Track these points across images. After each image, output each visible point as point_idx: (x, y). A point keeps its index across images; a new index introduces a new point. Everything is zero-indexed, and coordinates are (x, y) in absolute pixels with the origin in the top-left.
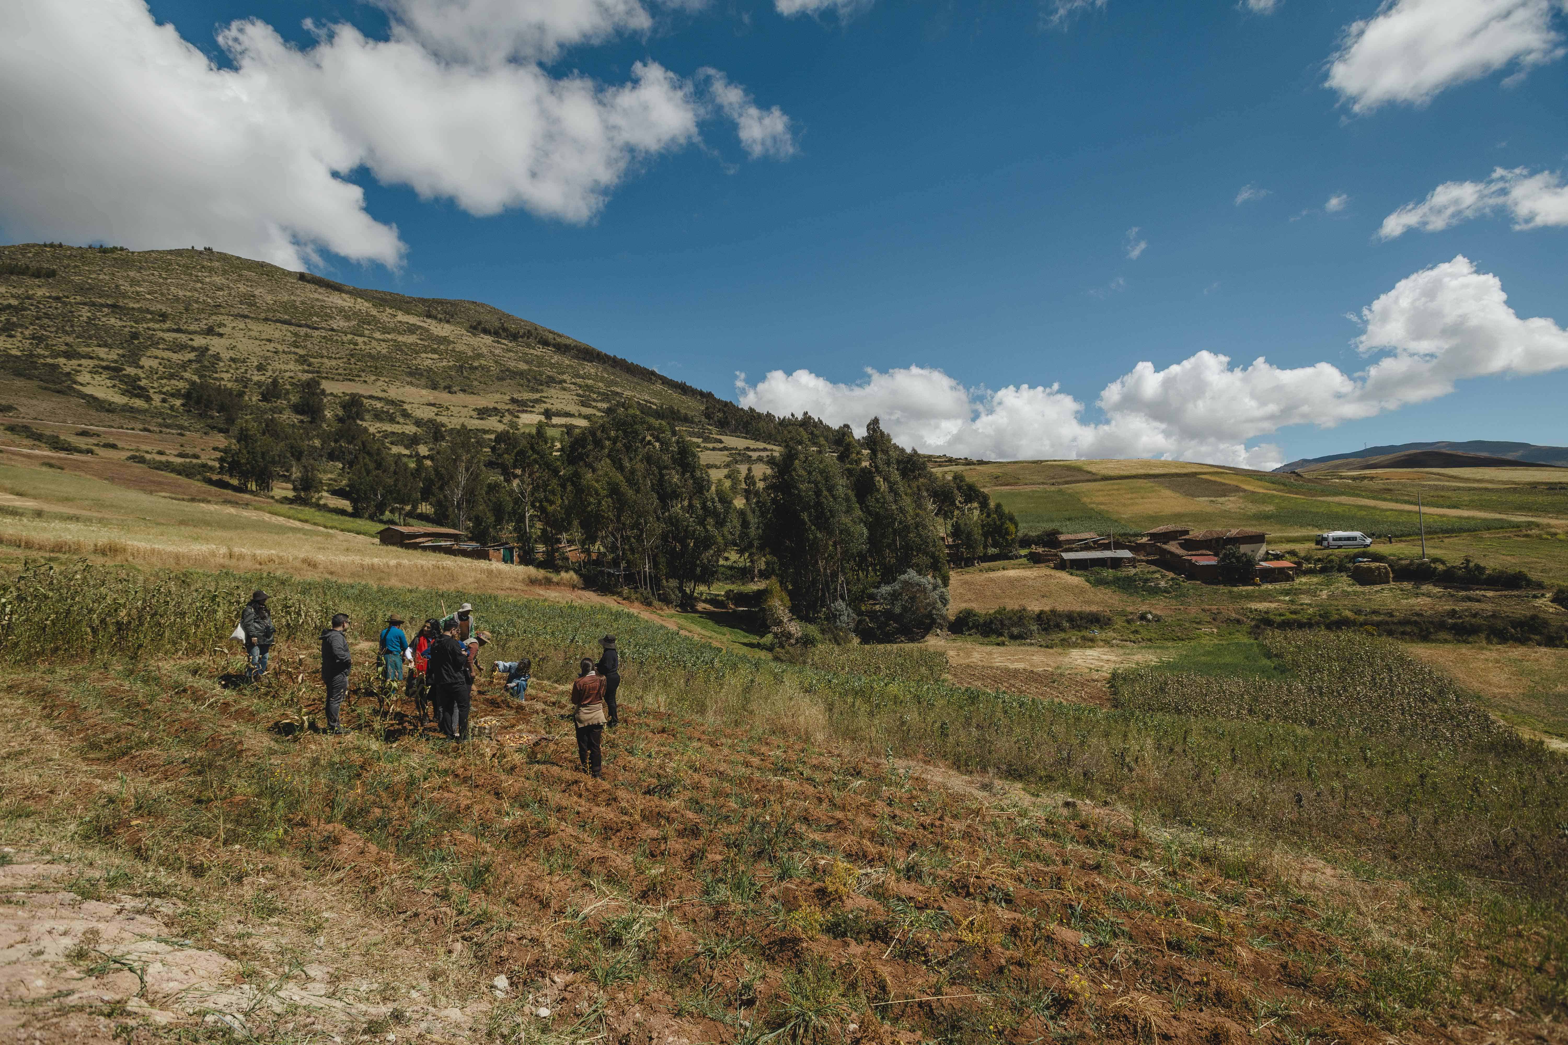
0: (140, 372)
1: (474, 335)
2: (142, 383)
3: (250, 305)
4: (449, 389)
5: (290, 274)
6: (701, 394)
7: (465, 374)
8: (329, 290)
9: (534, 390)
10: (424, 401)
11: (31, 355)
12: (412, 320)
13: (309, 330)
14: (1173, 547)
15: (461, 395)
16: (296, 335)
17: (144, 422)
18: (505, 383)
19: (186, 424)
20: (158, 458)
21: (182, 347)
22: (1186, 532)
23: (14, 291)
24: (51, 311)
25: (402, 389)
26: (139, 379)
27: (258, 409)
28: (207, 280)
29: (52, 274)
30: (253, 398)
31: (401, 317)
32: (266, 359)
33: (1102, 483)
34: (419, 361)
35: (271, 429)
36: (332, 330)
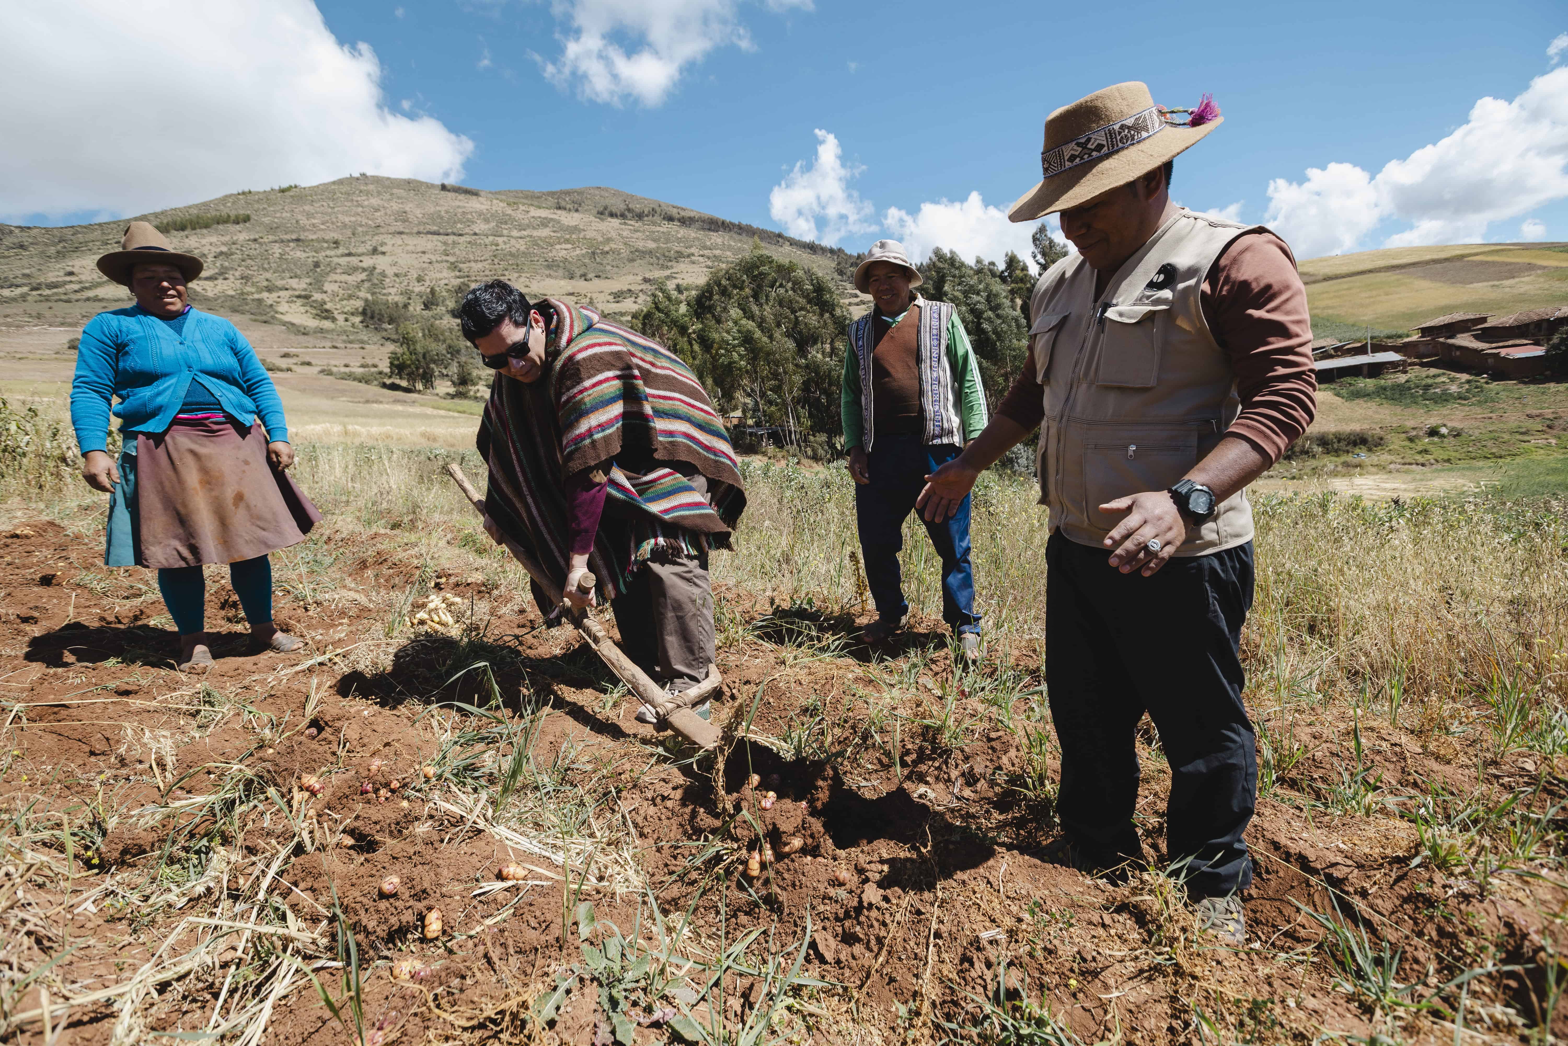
0: (324, 296)
1: (602, 220)
2: (327, 307)
3: (404, 221)
4: (584, 277)
5: (433, 186)
6: (832, 251)
7: (598, 260)
8: (468, 196)
9: (664, 267)
10: (564, 291)
11: (242, 294)
12: (544, 213)
13: (456, 238)
14: (1464, 340)
15: (596, 281)
16: (445, 243)
17: (332, 340)
18: (636, 264)
19: (366, 338)
20: (343, 369)
21: (355, 269)
22: (1484, 320)
23: (223, 239)
24: (253, 252)
25: (542, 283)
26: (325, 303)
27: (422, 317)
28: (366, 203)
29: (247, 219)
30: (416, 308)
31: (535, 212)
32: (423, 270)
33: (1325, 284)
34: (554, 253)
35: (432, 333)
36: (475, 234)
